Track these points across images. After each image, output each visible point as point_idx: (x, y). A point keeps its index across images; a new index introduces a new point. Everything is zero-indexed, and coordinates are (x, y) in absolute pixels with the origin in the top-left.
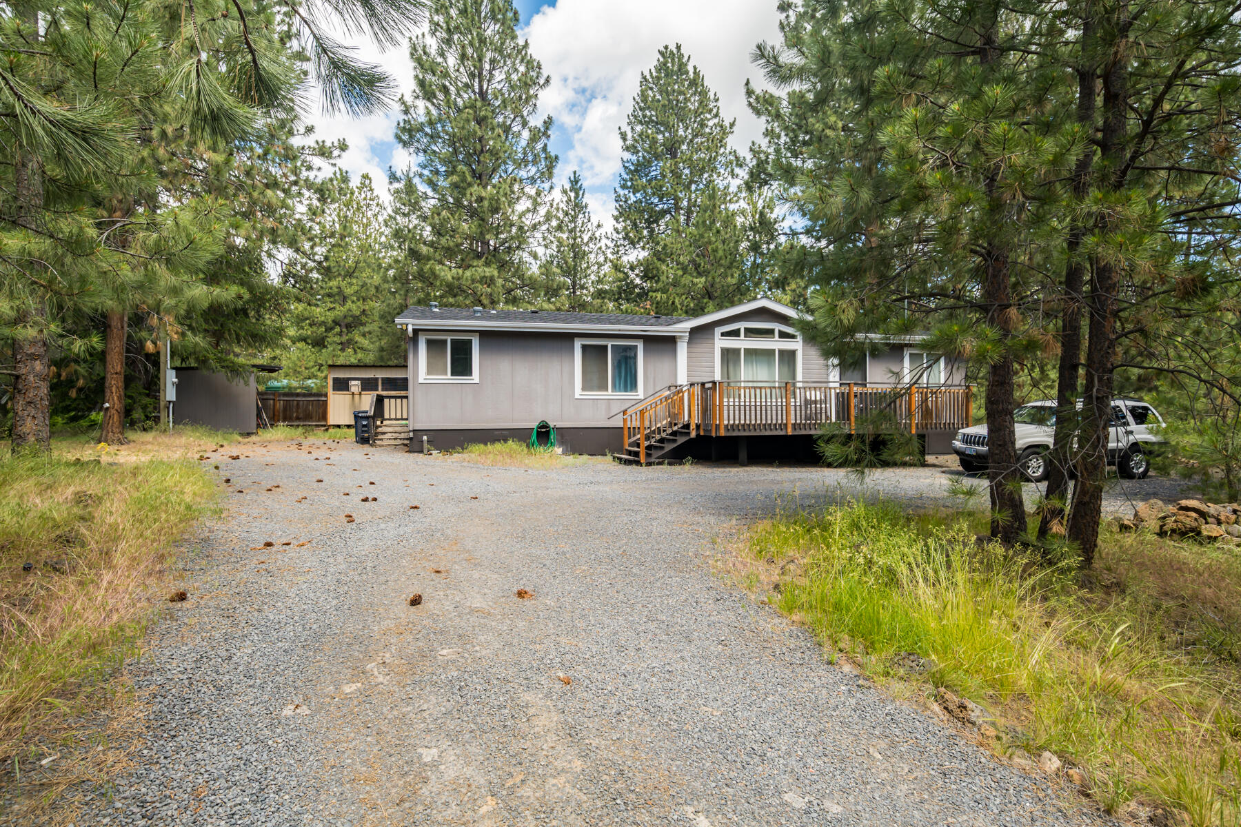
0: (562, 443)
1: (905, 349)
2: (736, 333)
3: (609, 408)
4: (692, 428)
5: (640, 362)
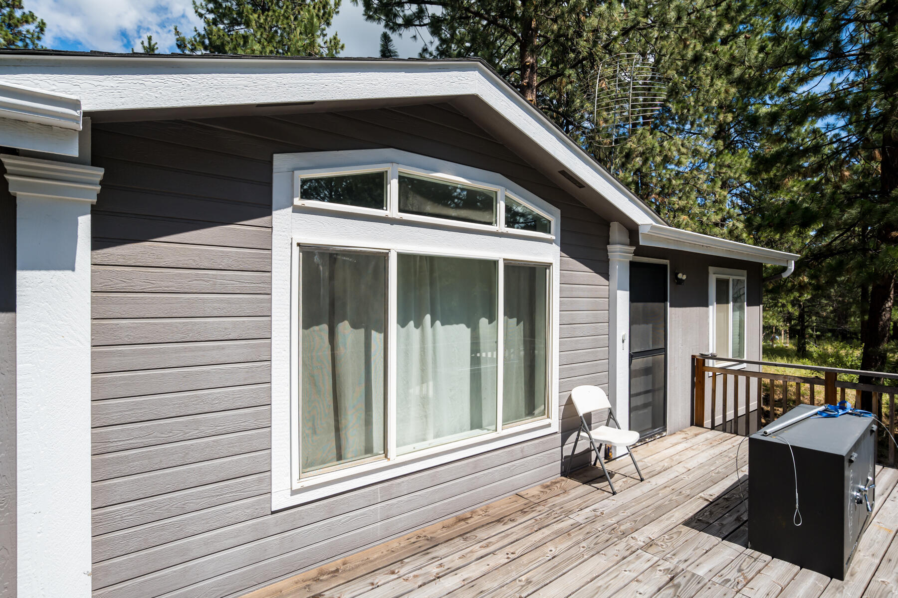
1: (710, 267)
2: (355, 191)
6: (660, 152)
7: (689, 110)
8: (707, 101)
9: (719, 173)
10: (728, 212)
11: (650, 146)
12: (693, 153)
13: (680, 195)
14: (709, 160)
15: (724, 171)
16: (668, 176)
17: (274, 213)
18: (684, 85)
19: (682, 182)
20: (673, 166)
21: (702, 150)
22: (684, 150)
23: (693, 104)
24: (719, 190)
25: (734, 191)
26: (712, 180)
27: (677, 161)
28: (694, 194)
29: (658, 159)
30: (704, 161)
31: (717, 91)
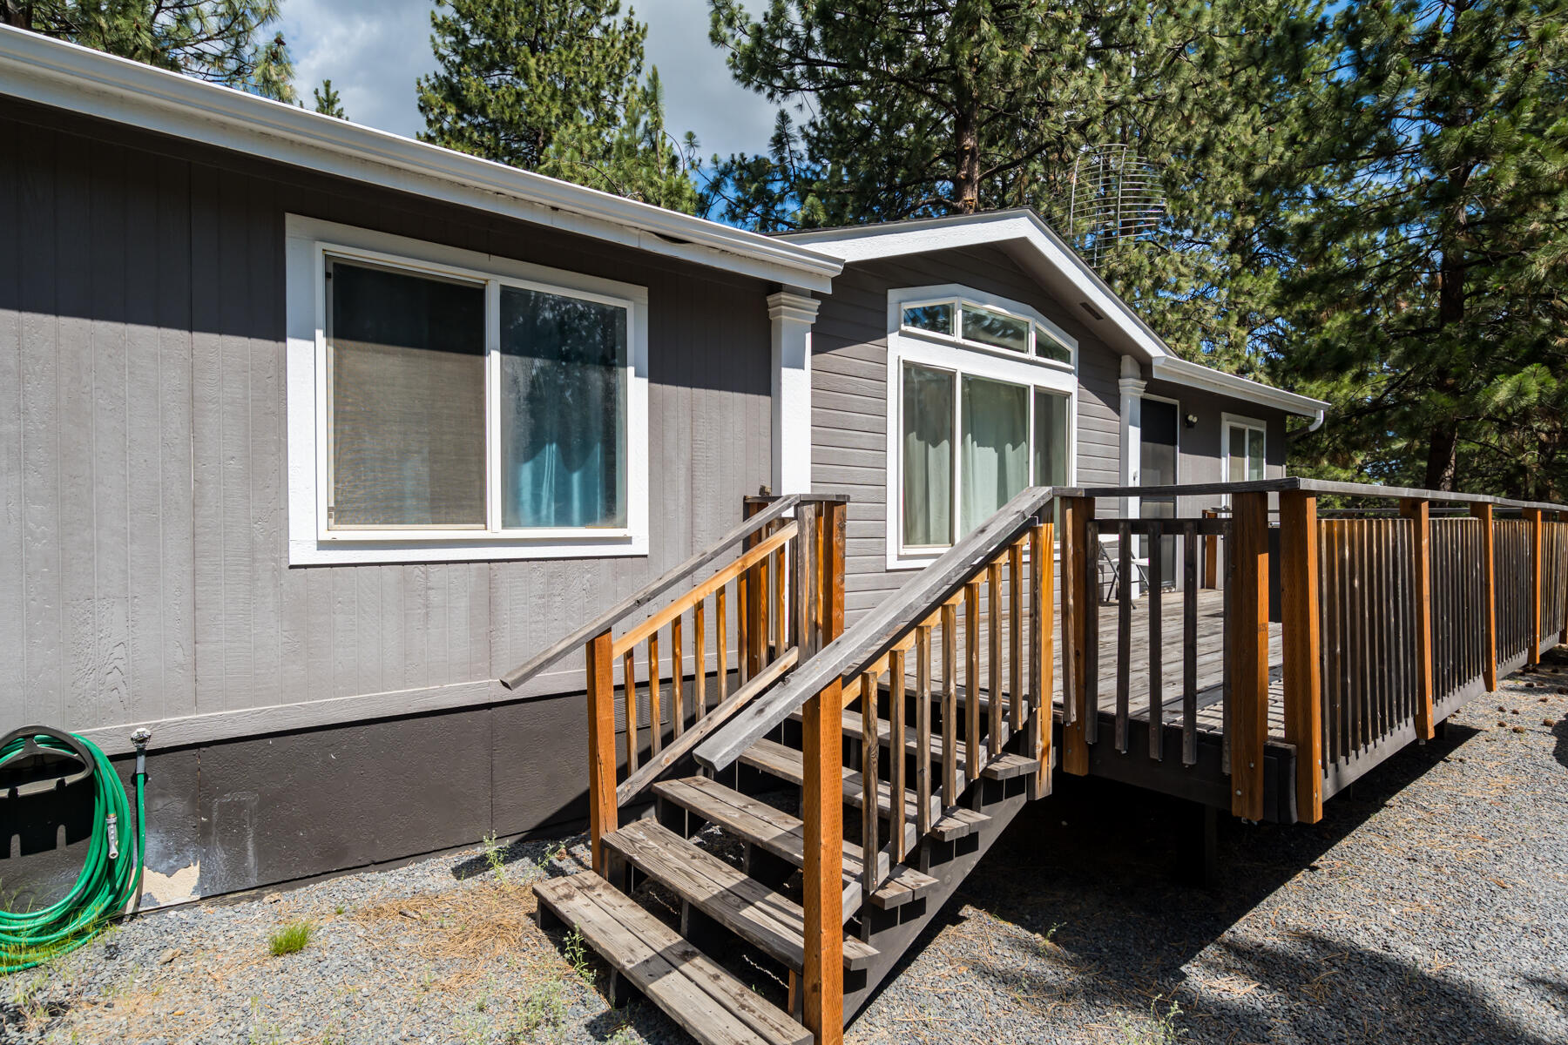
1: (1224, 415)
2: (937, 319)
3: (489, 606)
4: (1040, 744)
5: (636, 391)
6: (1151, 272)
7: (1191, 211)
8: (1218, 196)
9: (1235, 304)
10: (1248, 361)
11: (1137, 265)
12: (1196, 273)
13: (1178, 335)
14: (1220, 285)
15: (1242, 300)
16: (1161, 308)
17: (889, 336)
18: (1184, 173)
19: (1180, 316)
20: (1167, 294)
21: (1211, 269)
22: (1183, 270)
23: (1196, 200)
24: (1234, 328)
25: (1258, 331)
26: (1225, 314)
27: (1174, 285)
28: (1198, 334)
29: (1148, 283)
30: (1212, 285)
31: (1232, 183)
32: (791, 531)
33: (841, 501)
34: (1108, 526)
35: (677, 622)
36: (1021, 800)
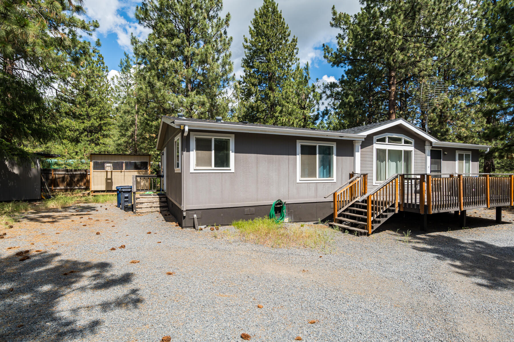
0: (289, 214)
1: (456, 151)
2: (383, 140)
3: (316, 189)
4: (396, 206)
5: (335, 157)
17: (373, 145)
19: (463, 113)
32: (360, 179)
33: (367, 174)
34: (406, 179)
35: (344, 191)
36: (394, 213)
